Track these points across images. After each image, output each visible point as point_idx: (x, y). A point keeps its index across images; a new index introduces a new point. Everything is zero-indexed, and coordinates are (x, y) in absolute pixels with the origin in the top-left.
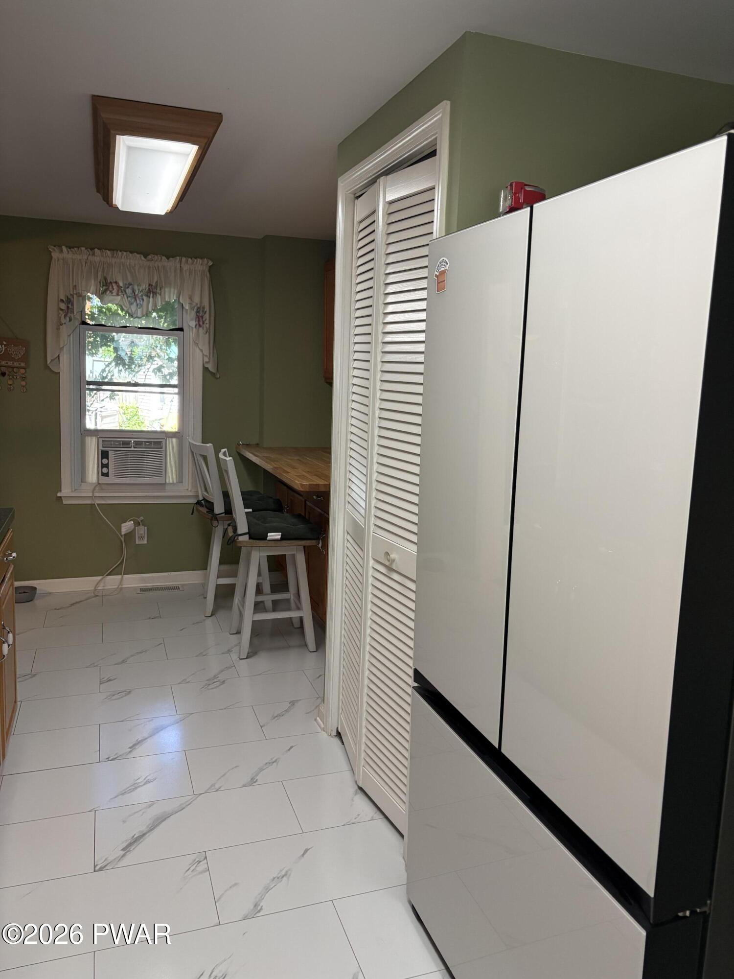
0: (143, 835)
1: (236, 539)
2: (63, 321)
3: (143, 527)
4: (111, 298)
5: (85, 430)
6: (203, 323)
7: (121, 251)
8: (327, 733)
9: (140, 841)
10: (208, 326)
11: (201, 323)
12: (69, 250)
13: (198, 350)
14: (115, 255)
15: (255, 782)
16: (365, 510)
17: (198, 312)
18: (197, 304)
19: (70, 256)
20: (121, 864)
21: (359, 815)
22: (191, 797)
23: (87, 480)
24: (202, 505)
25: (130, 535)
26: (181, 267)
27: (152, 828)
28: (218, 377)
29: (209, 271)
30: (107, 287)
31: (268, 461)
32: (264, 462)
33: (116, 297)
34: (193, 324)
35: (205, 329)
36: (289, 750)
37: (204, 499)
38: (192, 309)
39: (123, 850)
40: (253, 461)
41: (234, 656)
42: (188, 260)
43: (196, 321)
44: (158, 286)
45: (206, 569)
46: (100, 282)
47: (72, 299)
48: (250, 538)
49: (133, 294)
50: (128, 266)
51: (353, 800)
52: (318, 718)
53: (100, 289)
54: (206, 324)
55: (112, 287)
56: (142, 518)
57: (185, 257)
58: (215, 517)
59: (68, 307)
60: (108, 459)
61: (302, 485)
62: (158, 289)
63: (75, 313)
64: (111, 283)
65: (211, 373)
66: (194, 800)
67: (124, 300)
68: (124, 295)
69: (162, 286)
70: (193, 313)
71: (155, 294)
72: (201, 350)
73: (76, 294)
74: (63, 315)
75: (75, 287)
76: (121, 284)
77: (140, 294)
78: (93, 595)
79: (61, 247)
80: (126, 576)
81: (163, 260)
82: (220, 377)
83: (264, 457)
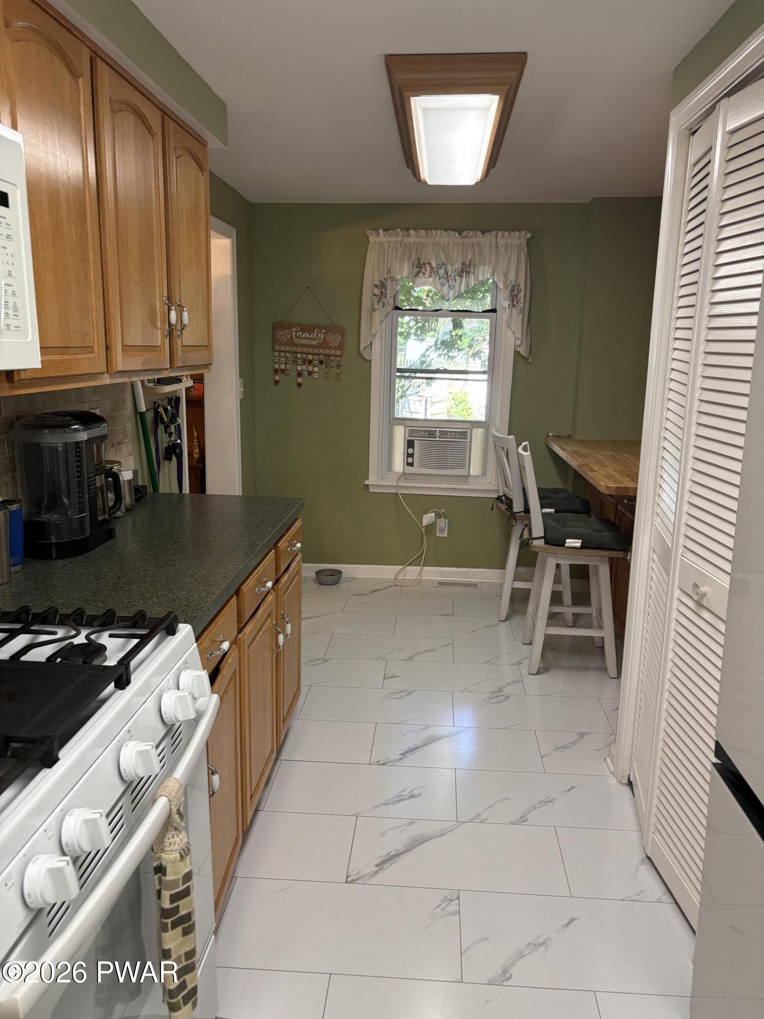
0: (398, 855)
1: (530, 542)
2: (376, 306)
3: (444, 520)
4: (423, 280)
5: (393, 419)
6: (518, 303)
7: (435, 230)
8: (616, 779)
9: (395, 860)
10: (522, 305)
11: (515, 303)
12: (385, 233)
13: (510, 333)
14: (430, 233)
15: (525, 821)
16: (674, 525)
17: (512, 290)
18: (512, 282)
19: (385, 239)
20: (373, 881)
21: (642, 891)
22: (453, 823)
23: (393, 469)
24: (502, 502)
25: (431, 528)
26: (496, 242)
27: (408, 849)
28: (530, 361)
29: (527, 244)
30: (420, 269)
31: (576, 456)
32: (570, 457)
33: (429, 279)
34: (506, 304)
35: (519, 309)
36: (569, 790)
37: (504, 495)
38: (506, 287)
39: (377, 865)
40: (560, 455)
41: (525, 670)
42: (504, 234)
43: (509, 301)
44: (472, 264)
45: (504, 569)
46: (413, 264)
47: (386, 283)
48: (546, 543)
49: (446, 275)
50: (442, 245)
51: (637, 870)
52: (608, 759)
53: (413, 272)
54: (521, 303)
55: (426, 268)
56: (443, 510)
57: (502, 231)
58: (513, 516)
59: (382, 292)
60: (413, 449)
61: (608, 487)
62: (472, 267)
63: (388, 298)
64: (424, 264)
65: (523, 357)
66: (456, 827)
67: (436, 281)
68: (436, 276)
69: (476, 264)
70: (507, 292)
71: (468, 273)
72: (514, 333)
73: (390, 278)
74: (376, 301)
75: (389, 271)
76: (434, 265)
77: (453, 275)
78: (393, 584)
79: (378, 230)
80: (426, 568)
81: (478, 235)
82: (532, 361)
83: (573, 451)
